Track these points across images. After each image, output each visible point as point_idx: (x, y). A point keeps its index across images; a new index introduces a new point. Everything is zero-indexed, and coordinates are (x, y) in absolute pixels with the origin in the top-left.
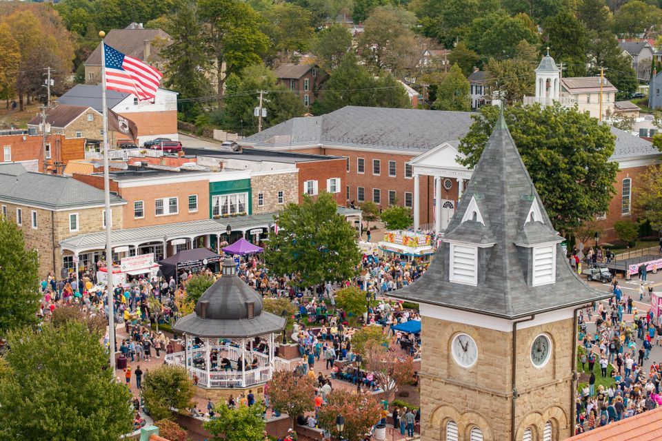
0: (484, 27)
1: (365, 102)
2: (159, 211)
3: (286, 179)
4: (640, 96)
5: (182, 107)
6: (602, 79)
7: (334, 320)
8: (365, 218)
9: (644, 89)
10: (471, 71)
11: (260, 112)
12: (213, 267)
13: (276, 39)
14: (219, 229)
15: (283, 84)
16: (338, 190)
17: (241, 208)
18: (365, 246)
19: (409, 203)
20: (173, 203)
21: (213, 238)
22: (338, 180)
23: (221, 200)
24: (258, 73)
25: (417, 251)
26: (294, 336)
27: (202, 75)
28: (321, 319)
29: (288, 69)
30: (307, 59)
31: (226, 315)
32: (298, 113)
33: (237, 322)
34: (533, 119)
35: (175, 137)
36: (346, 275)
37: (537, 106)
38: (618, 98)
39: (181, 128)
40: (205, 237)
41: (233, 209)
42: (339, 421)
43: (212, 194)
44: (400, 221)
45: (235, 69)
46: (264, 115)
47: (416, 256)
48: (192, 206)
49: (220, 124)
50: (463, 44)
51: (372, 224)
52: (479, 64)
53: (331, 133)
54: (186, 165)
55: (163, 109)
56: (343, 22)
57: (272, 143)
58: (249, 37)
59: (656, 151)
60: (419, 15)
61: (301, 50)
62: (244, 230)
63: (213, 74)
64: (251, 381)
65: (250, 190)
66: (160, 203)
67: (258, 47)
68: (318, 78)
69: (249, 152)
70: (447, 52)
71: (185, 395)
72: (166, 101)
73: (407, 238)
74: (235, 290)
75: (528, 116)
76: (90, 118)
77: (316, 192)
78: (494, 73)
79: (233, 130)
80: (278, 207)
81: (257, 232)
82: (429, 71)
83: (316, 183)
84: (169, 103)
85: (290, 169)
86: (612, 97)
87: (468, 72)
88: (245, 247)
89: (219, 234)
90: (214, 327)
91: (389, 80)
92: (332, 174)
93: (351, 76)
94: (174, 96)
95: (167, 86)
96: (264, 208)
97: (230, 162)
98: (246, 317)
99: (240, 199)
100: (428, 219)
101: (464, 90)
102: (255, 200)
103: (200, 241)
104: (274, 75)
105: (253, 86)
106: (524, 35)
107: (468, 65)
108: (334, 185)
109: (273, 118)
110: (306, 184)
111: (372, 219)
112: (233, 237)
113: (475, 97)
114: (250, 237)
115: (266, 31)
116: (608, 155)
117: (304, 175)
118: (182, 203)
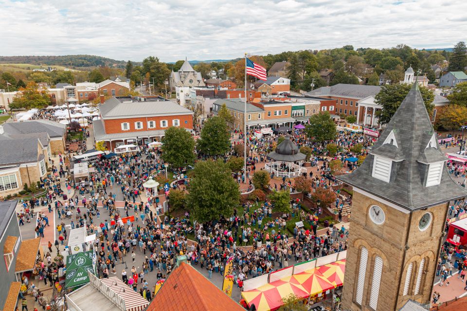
0: (386, 61)
1: (346, 83)
2: (276, 114)
3: (316, 106)
4: (436, 83)
5: (291, 83)
6: (425, 77)
7: (325, 154)
8: (341, 118)
9: (437, 81)
10: (380, 74)
11: (312, 85)
12: (290, 132)
13: (322, 65)
14: (293, 120)
15: (321, 77)
16: (333, 109)
17: (301, 114)
18: (339, 128)
19: (356, 114)
20: (280, 112)
21: (292, 123)
22: (333, 107)
23: (295, 112)
24: (314, 74)
25: (357, 131)
26: (311, 159)
27: (298, 75)
28: (321, 154)
29: (324, 73)
30: (330, 71)
31: (284, 153)
32: (325, 85)
33: (288, 156)
34: (404, 88)
35: (288, 92)
36: (331, 139)
37: (406, 84)
38: (429, 83)
39: (291, 90)
40: (289, 123)
41: (299, 114)
42: (318, 201)
43: (292, 110)
44: (352, 121)
45: (308, 73)
46: (314, 86)
47: (356, 132)
48: (286, 113)
49: (302, 88)
50: (378, 66)
51: (343, 120)
52: (383, 72)
53: (333, 92)
54: (286, 101)
55: (286, 84)
56: (342, 60)
57: (314, 94)
58: (313, 63)
59: (448, 101)
60: (365, 59)
61: (329, 68)
62: (301, 121)
63: (302, 74)
64: (292, 175)
65: (304, 109)
66: (276, 112)
67: (315, 67)
68: (332, 75)
69: (306, 97)
70: (373, 68)
71: (266, 181)
72: (287, 82)
73: (354, 127)
74: (289, 145)
75: (402, 87)
76: (265, 86)
77: (326, 110)
78: (387, 74)
79: (305, 90)
80: (313, 114)
81: (305, 122)
82: (366, 74)
83: (326, 107)
84: (288, 83)
85: (318, 102)
86: (427, 83)
87: (379, 74)
88: (301, 127)
89: (293, 122)
90: (280, 157)
91: (353, 76)
92: (331, 105)
93: (342, 75)
94: (289, 80)
95: (288, 78)
96: (309, 114)
97: (300, 100)
98: (292, 154)
99: (301, 111)
100: (362, 120)
101: (377, 80)
102: (306, 112)
103: (287, 124)
104: (319, 75)
105: (312, 78)
106: (399, 63)
107: (379, 72)
108: (332, 108)
109: (316, 87)
110: (323, 107)
111: (344, 119)
112: (298, 123)
113: (380, 82)
114: (303, 123)
115: (319, 63)
116: (431, 102)
117: (322, 104)
118: (283, 112)
